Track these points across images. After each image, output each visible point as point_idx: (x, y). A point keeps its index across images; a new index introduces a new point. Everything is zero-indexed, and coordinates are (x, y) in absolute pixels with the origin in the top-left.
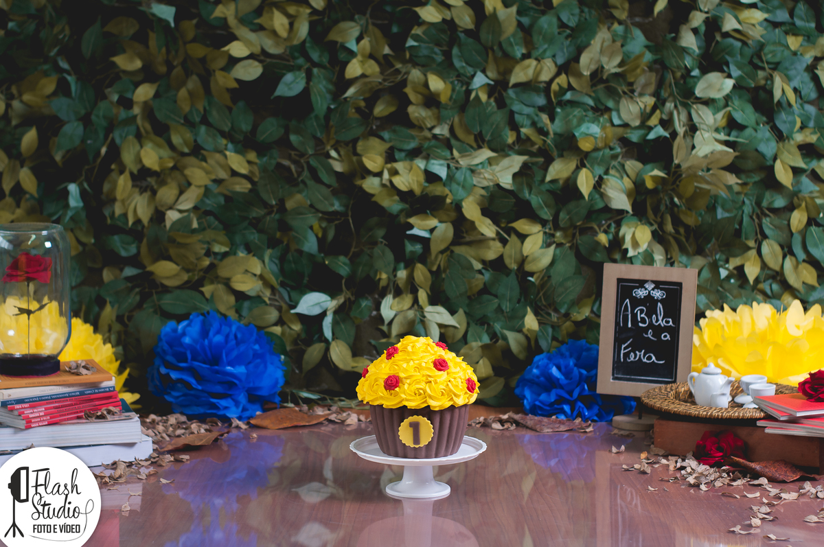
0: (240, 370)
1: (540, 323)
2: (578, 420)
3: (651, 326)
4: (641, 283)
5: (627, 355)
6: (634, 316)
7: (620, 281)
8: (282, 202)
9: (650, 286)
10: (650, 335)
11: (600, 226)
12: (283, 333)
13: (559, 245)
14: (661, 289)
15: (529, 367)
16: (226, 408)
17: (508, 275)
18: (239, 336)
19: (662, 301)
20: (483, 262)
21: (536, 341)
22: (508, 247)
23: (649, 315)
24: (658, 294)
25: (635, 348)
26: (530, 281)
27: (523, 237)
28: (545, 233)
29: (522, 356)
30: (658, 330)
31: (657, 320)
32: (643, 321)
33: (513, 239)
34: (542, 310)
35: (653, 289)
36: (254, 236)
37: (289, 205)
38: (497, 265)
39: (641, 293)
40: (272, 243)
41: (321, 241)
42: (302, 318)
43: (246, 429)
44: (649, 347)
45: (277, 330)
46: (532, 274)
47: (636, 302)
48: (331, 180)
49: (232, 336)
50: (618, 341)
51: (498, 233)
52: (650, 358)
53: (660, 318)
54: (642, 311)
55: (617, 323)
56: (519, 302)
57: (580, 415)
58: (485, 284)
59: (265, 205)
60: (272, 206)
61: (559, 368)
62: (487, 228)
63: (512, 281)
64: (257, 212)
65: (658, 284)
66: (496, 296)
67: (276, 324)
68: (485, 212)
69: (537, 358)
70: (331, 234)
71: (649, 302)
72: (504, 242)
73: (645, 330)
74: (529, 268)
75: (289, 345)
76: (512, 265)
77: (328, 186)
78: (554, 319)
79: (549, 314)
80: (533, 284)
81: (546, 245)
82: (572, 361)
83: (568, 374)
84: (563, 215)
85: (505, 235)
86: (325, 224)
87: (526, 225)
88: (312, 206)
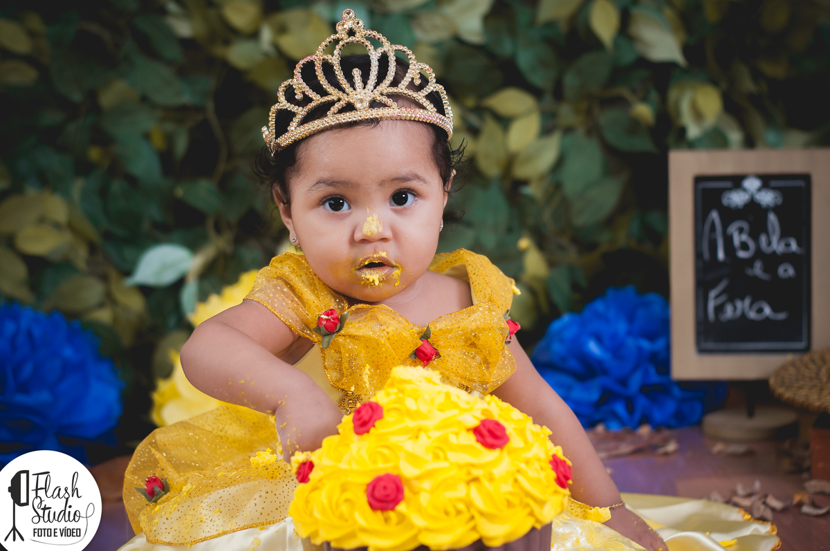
1: (551, 264)
2: (645, 430)
3: (759, 254)
4: (736, 181)
5: (719, 309)
6: (728, 240)
7: (699, 180)
8: (92, 96)
9: (752, 184)
10: (758, 270)
11: (634, 91)
12: (115, 319)
13: (568, 130)
14: (774, 189)
17: (485, 188)
19: (776, 209)
22: (482, 139)
23: (754, 235)
24: (767, 198)
25: (733, 294)
26: (524, 194)
27: (504, 122)
28: (542, 112)
30: (771, 261)
31: (769, 243)
32: (744, 246)
33: (491, 126)
34: (551, 241)
35: (759, 190)
36: (52, 161)
37: (107, 99)
39: (737, 199)
40: (83, 168)
41: (166, 157)
42: (146, 290)
44: (757, 291)
45: (104, 316)
46: (526, 183)
47: (730, 215)
48: (173, 52)
50: (703, 286)
52: (760, 311)
53: (775, 239)
54: (741, 230)
55: (698, 255)
56: (510, 230)
57: (645, 419)
60: (76, 105)
61: (599, 339)
63: (495, 197)
64: (51, 117)
65: (767, 181)
67: (101, 305)
69: (556, 326)
70: (181, 145)
71: (753, 212)
72: (475, 132)
73: (749, 262)
74: (521, 172)
75: (126, 339)
76: (491, 168)
77: (169, 63)
78: (572, 255)
79: (561, 248)
80: (531, 199)
81: (546, 131)
82: (621, 327)
83: (616, 349)
84: (570, 81)
85: (474, 120)
86: (169, 127)
87: (510, 101)
88: (144, 99)
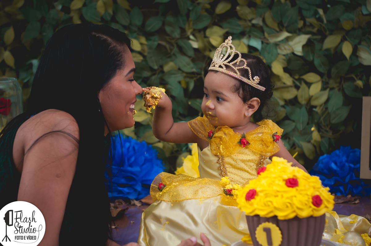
0: (136, 169)
1: (322, 137)
2: (349, 196)
8: (161, 67)
11: (357, 76)
12: (164, 147)
13: (332, 89)
15: (316, 164)
16: (128, 193)
17: (300, 108)
18: (136, 148)
20: (285, 101)
21: (320, 148)
22: (300, 90)
26: (314, 111)
27: (309, 85)
28: (323, 82)
29: (311, 157)
33: (303, 86)
34: (322, 129)
37: (166, 68)
38: (294, 102)
41: (186, 90)
43: (140, 206)
45: (160, 145)
46: (315, 107)
48: (191, 53)
49: (131, 149)
51: (294, 82)
56: (308, 124)
58: (286, 114)
59: (152, 69)
60: (155, 70)
61: (336, 163)
62: (287, 80)
63: (304, 111)
66: (294, 121)
68: (286, 70)
69: (321, 158)
70: (192, 86)
72: (297, 88)
74: (313, 103)
75: (167, 155)
76: (303, 102)
77: (189, 57)
78: (330, 134)
79: (327, 131)
80: (317, 113)
81: (323, 89)
82: (344, 159)
83: (342, 167)
84: (333, 71)
85: (298, 83)
86: (188, 80)
87: (311, 77)
88: (179, 69)
